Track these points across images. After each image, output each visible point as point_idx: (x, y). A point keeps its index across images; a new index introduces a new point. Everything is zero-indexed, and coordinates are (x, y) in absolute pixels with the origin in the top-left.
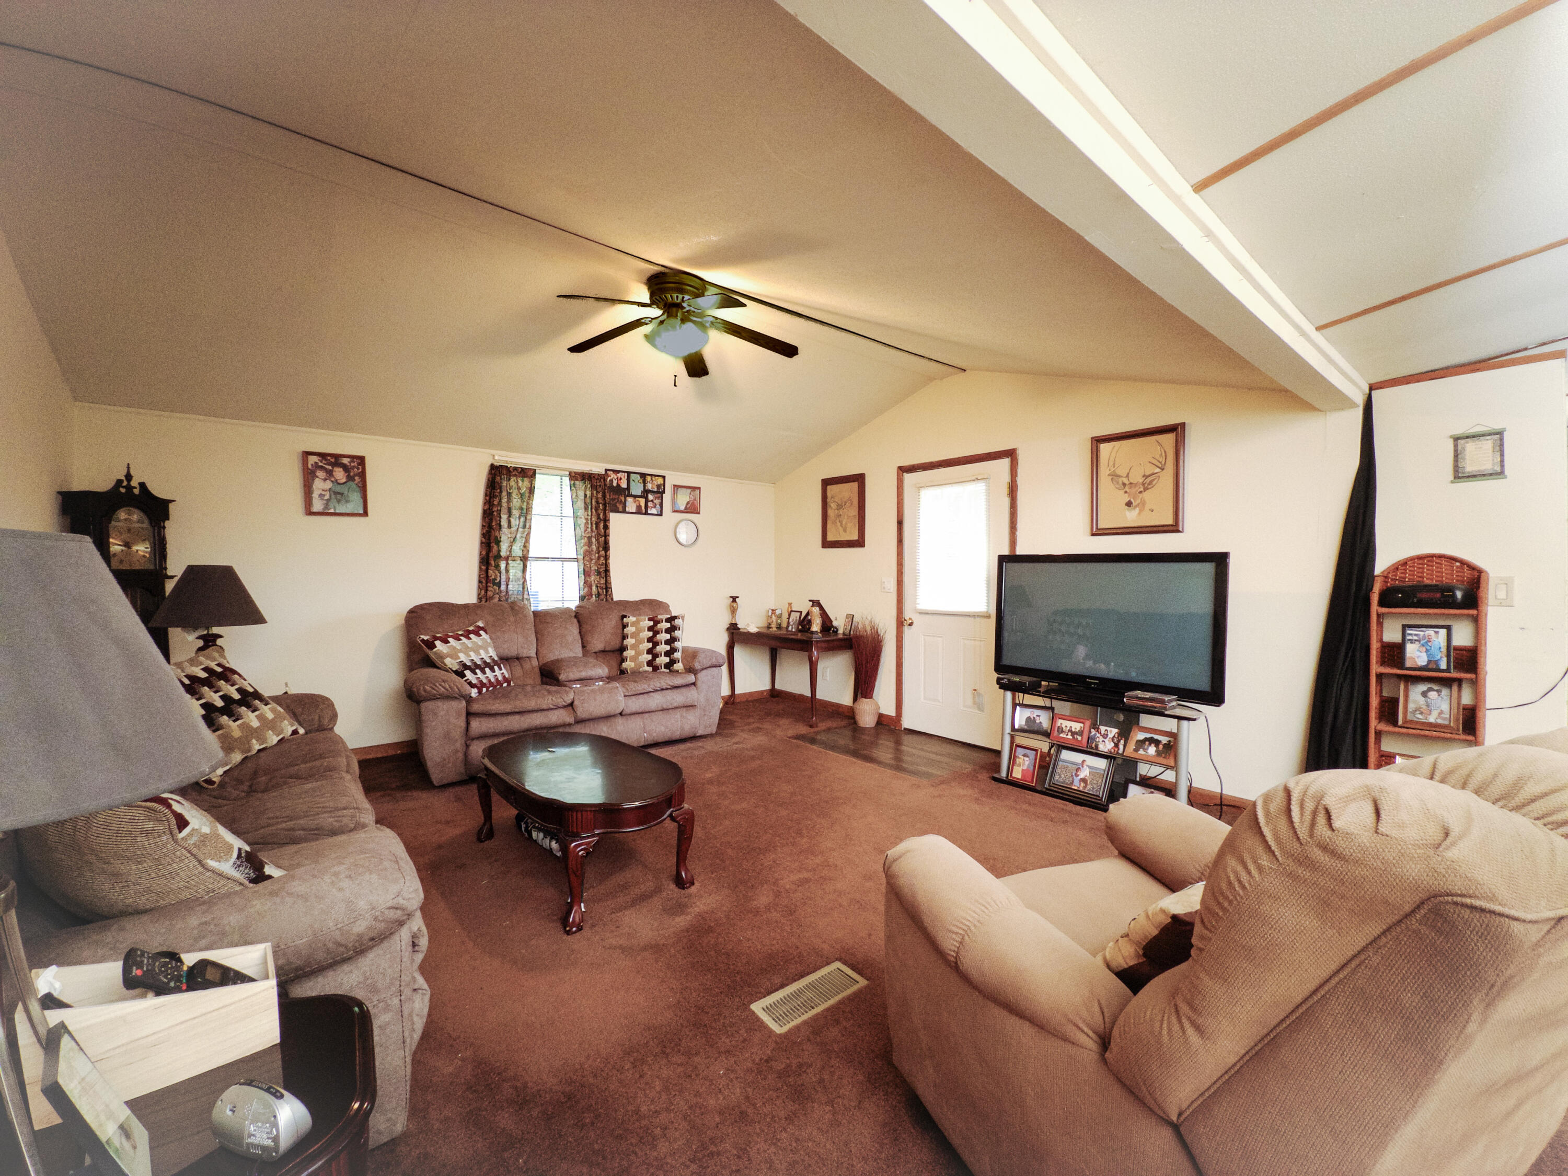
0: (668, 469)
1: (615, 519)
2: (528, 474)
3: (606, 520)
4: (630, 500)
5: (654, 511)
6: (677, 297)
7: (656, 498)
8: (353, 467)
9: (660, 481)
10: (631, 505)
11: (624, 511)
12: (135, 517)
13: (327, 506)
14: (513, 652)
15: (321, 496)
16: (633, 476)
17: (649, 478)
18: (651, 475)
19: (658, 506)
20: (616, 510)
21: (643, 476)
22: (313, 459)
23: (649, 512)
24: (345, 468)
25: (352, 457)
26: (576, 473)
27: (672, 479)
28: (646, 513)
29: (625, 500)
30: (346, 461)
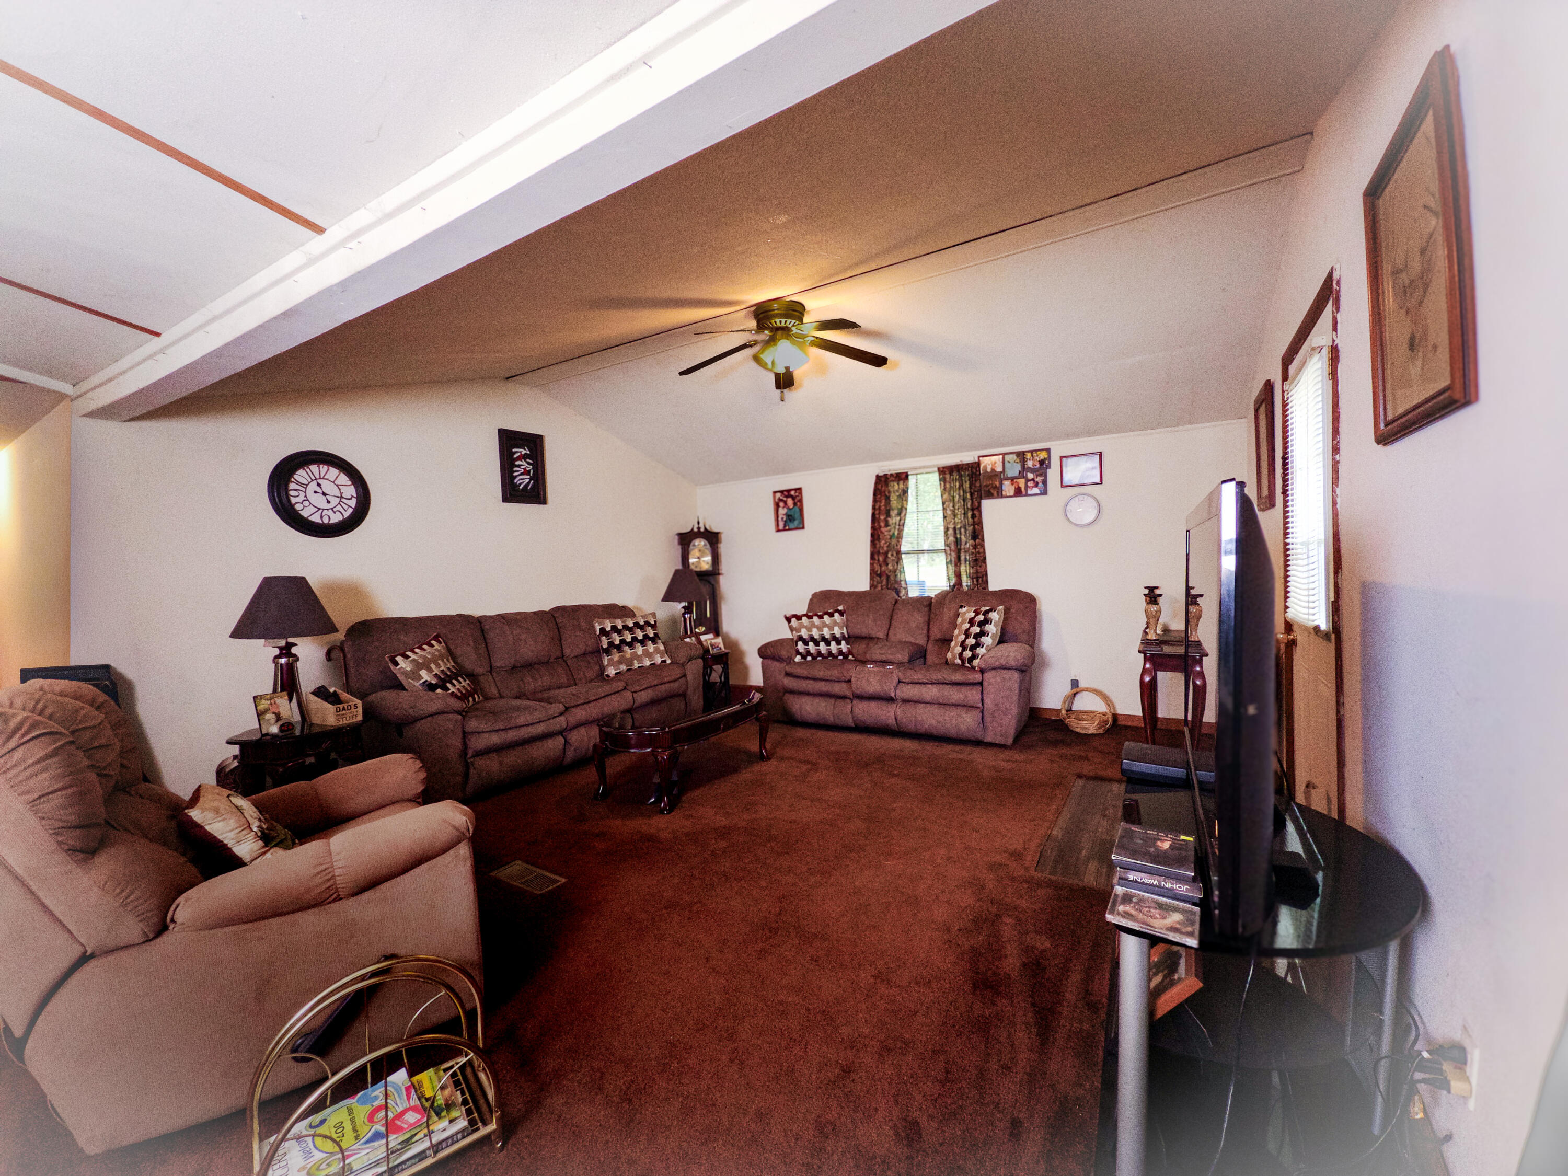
0: (1050, 439)
1: (987, 505)
2: (903, 477)
3: (979, 508)
4: (1007, 483)
5: (1036, 491)
6: (781, 322)
7: (1037, 476)
8: (797, 496)
9: (1043, 455)
10: (1008, 488)
11: (1002, 497)
12: (703, 543)
13: (785, 526)
14: (864, 632)
15: (782, 518)
16: (1007, 458)
17: (1029, 455)
18: (1032, 452)
19: (1040, 485)
20: (990, 495)
21: (1021, 455)
22: (778, 495)
23: (1030, 492)
24: (793, 498)
25: (796, 490)
26: (943, 468)
27: (1058, 449)
28: (1027, 495)
29: (1001, 484)
30: (793, 493)
